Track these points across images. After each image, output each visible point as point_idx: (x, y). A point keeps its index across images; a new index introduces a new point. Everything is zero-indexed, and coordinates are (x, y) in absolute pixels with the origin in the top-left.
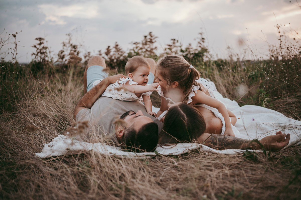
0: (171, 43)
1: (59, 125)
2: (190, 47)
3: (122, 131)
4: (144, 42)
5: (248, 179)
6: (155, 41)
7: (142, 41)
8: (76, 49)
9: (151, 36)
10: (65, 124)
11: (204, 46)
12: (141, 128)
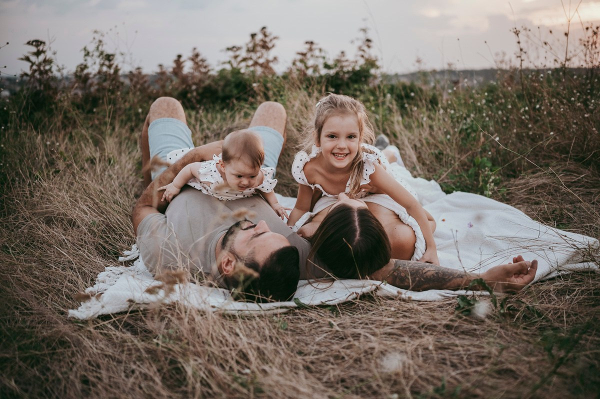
0: (304, 48)
1: (101, 241)
2: (343, 59)
3: (232, 262)
4: (251, 45)
5: (465, 355)
6: (273, 46)
7: (247, 45)
8: (112, 62)
9: (265, 36)
10: (113, 241)
11: (370, 56)
12: (267, 259)
